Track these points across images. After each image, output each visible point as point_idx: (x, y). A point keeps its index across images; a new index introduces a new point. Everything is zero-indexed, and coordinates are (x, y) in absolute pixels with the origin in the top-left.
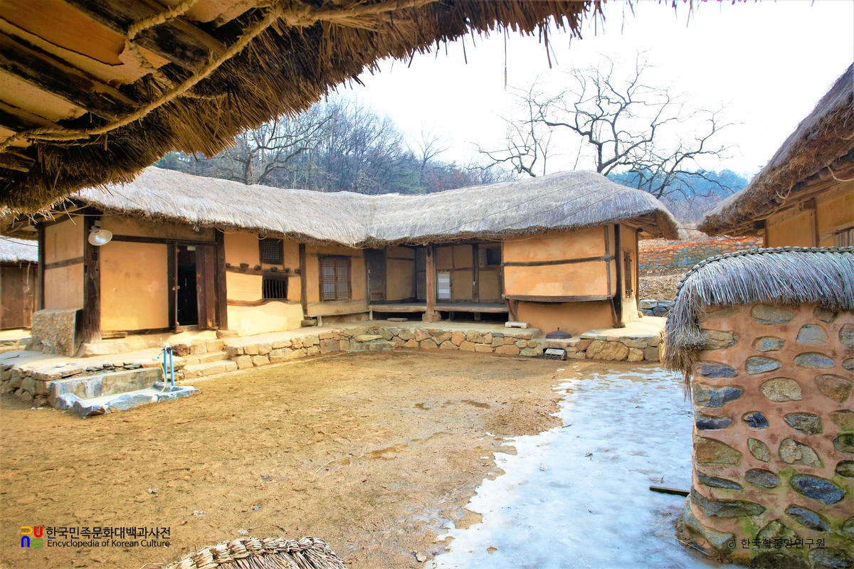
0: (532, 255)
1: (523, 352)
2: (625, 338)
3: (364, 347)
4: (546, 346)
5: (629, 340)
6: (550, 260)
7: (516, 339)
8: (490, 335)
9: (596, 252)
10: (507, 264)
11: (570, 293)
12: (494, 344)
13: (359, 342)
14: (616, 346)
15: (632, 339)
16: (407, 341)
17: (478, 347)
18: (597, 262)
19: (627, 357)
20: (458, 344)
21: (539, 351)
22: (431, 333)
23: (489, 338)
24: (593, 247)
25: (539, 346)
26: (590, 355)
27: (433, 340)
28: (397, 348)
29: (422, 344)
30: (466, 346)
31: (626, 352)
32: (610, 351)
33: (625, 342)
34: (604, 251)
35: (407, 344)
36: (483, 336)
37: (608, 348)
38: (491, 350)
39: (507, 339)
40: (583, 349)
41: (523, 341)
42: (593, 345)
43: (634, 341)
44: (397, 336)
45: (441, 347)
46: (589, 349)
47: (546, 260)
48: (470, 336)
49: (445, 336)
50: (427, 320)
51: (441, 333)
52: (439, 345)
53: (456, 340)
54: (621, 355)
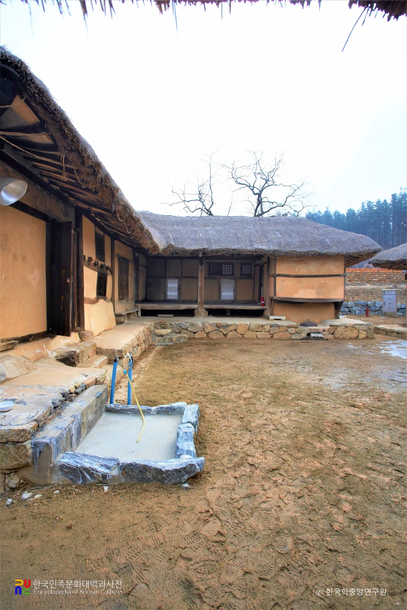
0: (297, 270)
1: (294, 337)
2: (356, 325)
3: (167, 340)
4: (309, 332)
5: (359, 326)
6: (309, 274)
7: (288, 328)
8: (268, 326)
9: (339, 271)
10: (279, 275)
11: (321, 297)
12: (271, 332)
13: (159, 336)
14: (352, 330)
15: (360, 325)
16: (194, 333)
17: (259, 335)
18: (339, 278)
19: (358, 336)
20: (242, 333)
21: (304, 335)
22: (218, 326)
23: (268, 328)
24: (337, 268)
25: (304, 332)
26: (337, 336)
27: (220, 331)
28: (189, 339)
29: (211, 335)
30: (249, 335)
31: (357, 333)
32: (349, 332)
33: (356, 327)
34: (343, 271)
35: (196, 336)
36: (262, 326)
37: (347, 331)
38: (269, 336)
39: (282, 328)
40: (332, 333)
41: (293, 329)
42: (339, 329)
43: (361, 326)
44: (186, 329)
45: (228, 336)
46: (336, 332)
47: (306, 274)
48: (252, 327)
49: (232, 328)
50: (200, 315)
51: (228, 326)
52: (225, 335)
53: (241, 331)
54: (354, 335)
